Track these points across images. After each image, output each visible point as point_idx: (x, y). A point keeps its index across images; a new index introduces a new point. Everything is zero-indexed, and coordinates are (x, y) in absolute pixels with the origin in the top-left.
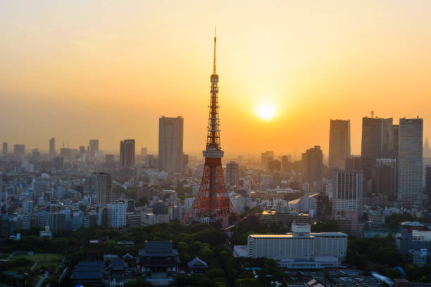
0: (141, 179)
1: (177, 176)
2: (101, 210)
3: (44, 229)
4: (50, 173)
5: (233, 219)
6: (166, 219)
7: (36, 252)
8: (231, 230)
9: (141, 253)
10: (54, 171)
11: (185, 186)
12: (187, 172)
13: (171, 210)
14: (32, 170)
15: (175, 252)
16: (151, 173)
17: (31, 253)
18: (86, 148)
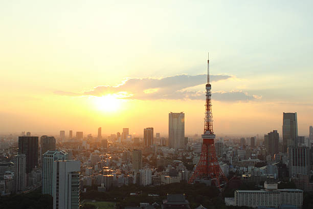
0: (158, 154)
1: (181, 151)
2: (135, 173)
3: (100, 186)
4: (100, 150)
5: (222, 179)
6: (178, 179)
7: (97, 200)
8: (222, 187)
9: (165, 202)
10: (102, 149)
11: (187, 158)
12: (187, 149)
13: (180, 174)
14: (88, 148)
15: (187, 202)
16: (164, 149)
17: (94, 201)
18: (121, 134)
